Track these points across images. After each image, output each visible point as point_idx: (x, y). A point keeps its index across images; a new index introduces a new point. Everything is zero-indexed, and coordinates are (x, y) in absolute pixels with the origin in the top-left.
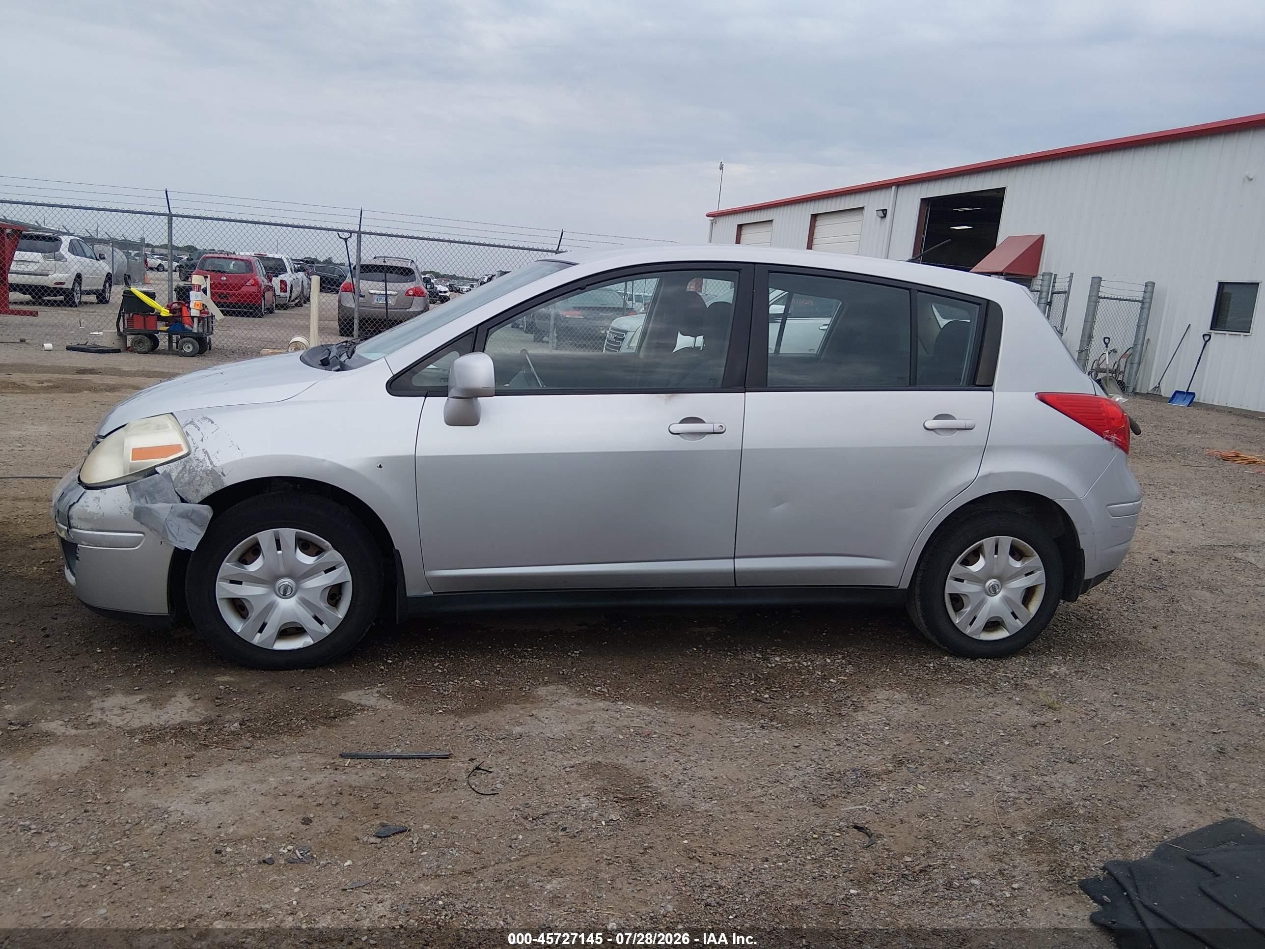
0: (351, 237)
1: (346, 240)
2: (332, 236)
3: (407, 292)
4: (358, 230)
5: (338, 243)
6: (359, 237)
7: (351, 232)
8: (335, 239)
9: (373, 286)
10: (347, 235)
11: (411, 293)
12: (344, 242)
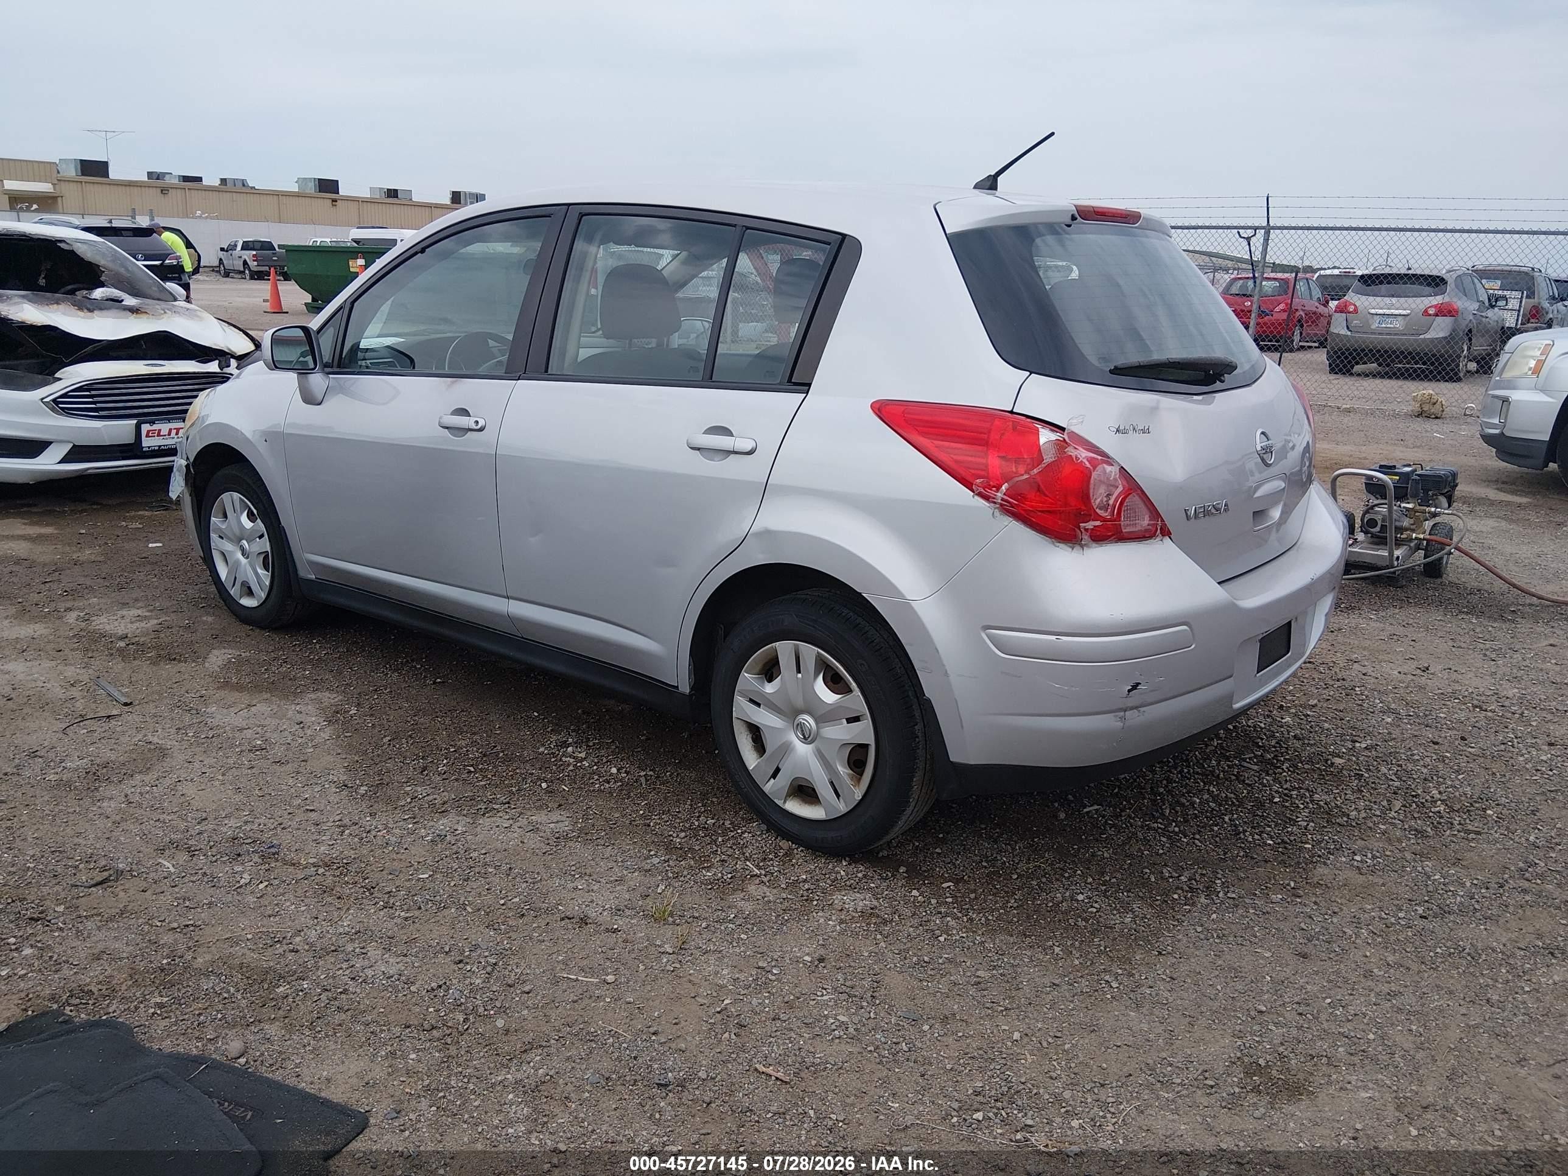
0: (1255, 234)
1: (1248, 239)
2: (1230, 236)
3: (1426, 311)
4: (1265, 224)
5: (1236, 244)
6: (1267, 233)
7: (1256, 229)
8: (1233, 240)
9: (1374, 304)
10: (1250, 232)
11: (1432, 311)
12: (1245, 243)
